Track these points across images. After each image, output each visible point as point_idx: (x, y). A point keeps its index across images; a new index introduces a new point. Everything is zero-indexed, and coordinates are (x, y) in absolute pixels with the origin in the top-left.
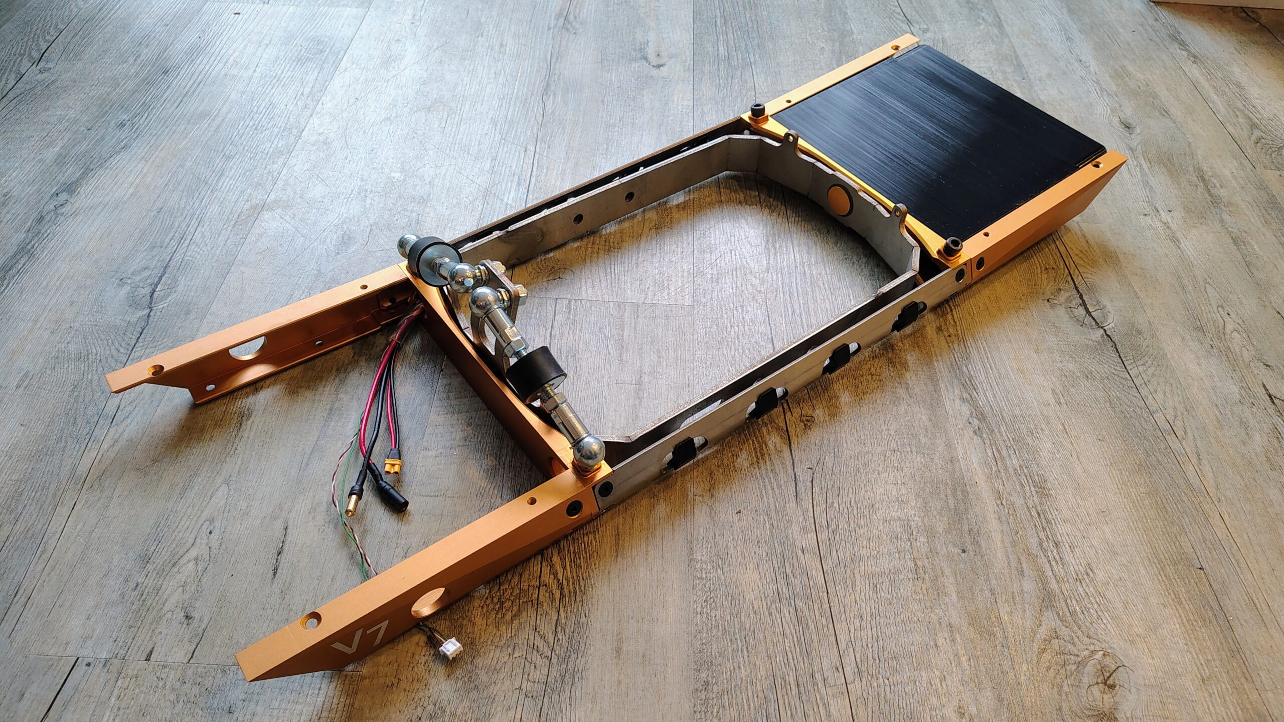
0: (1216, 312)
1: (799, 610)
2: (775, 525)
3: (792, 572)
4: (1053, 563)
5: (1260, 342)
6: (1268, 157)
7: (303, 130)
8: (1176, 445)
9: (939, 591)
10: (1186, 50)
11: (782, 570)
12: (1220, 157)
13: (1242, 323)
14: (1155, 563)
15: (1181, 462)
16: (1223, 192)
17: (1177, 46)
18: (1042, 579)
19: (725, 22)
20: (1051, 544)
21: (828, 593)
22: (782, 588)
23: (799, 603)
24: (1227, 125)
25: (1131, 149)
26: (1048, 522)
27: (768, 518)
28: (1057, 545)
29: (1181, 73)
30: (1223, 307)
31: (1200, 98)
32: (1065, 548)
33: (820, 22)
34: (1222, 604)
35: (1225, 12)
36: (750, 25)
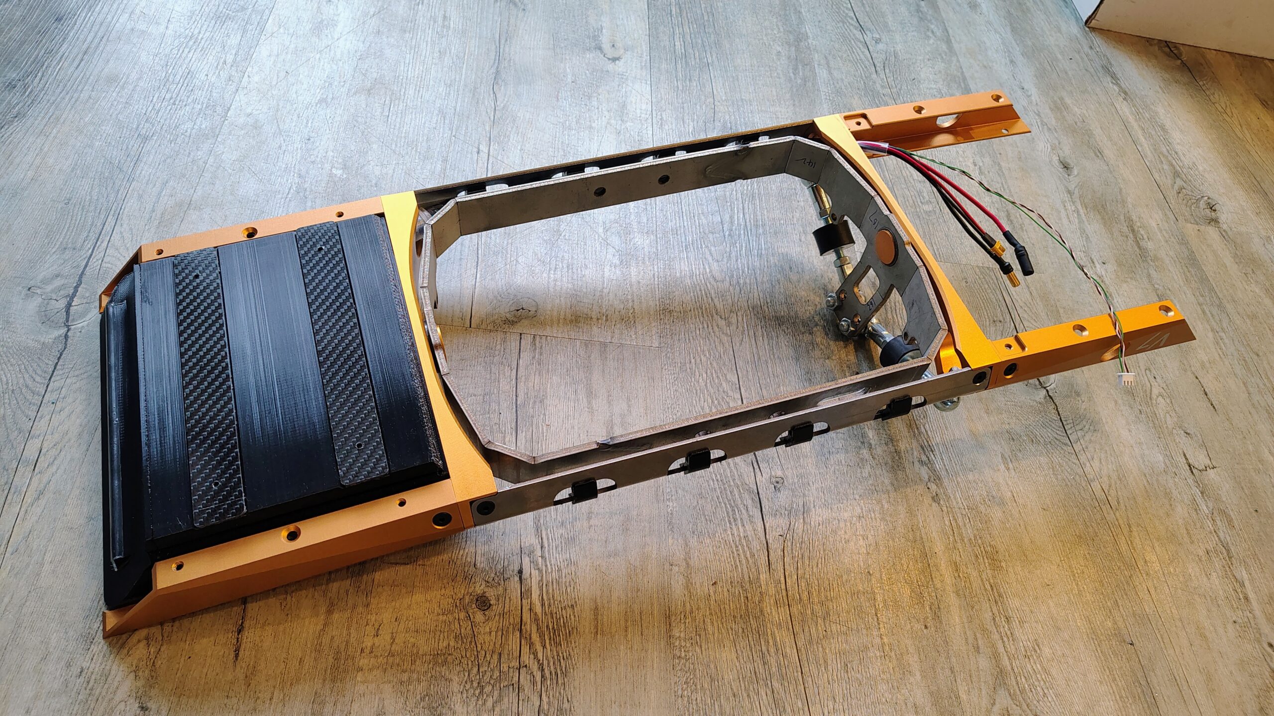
0: (1144, 375)
1: (776, 692)
2: (750, 598)
3: (768, 651)
4: (1005, 639)
5: (1181, 408)
6: (1188, 209)
7: (229, 109)
8: (1110, 517)
9: (905, 670)
10: (1117, 84)
11: (758, 648)
12: (1147, 206)
13: (1165, 388)
14: (1093, 639)
15: (1114, 534)
16: (1150, 245)
17: (1109, 79)
18: (996, 656)
19: (680, 11)
20: (1003, 619)
21: (802, 673)
22: (758, 668)
23: (776, 685)
24: (1154, 171)
25: (1069, 192)
26: (1000, 596)
27: (743, 590)
28: (1008, 619)
29: (1113, 110)
30: (1150, 371)
31: (1130, 139)
32: (1015, 624)
33: (775, 20)
34: (1149, 680)
35: (1151, 45)
36: (706, 18)
